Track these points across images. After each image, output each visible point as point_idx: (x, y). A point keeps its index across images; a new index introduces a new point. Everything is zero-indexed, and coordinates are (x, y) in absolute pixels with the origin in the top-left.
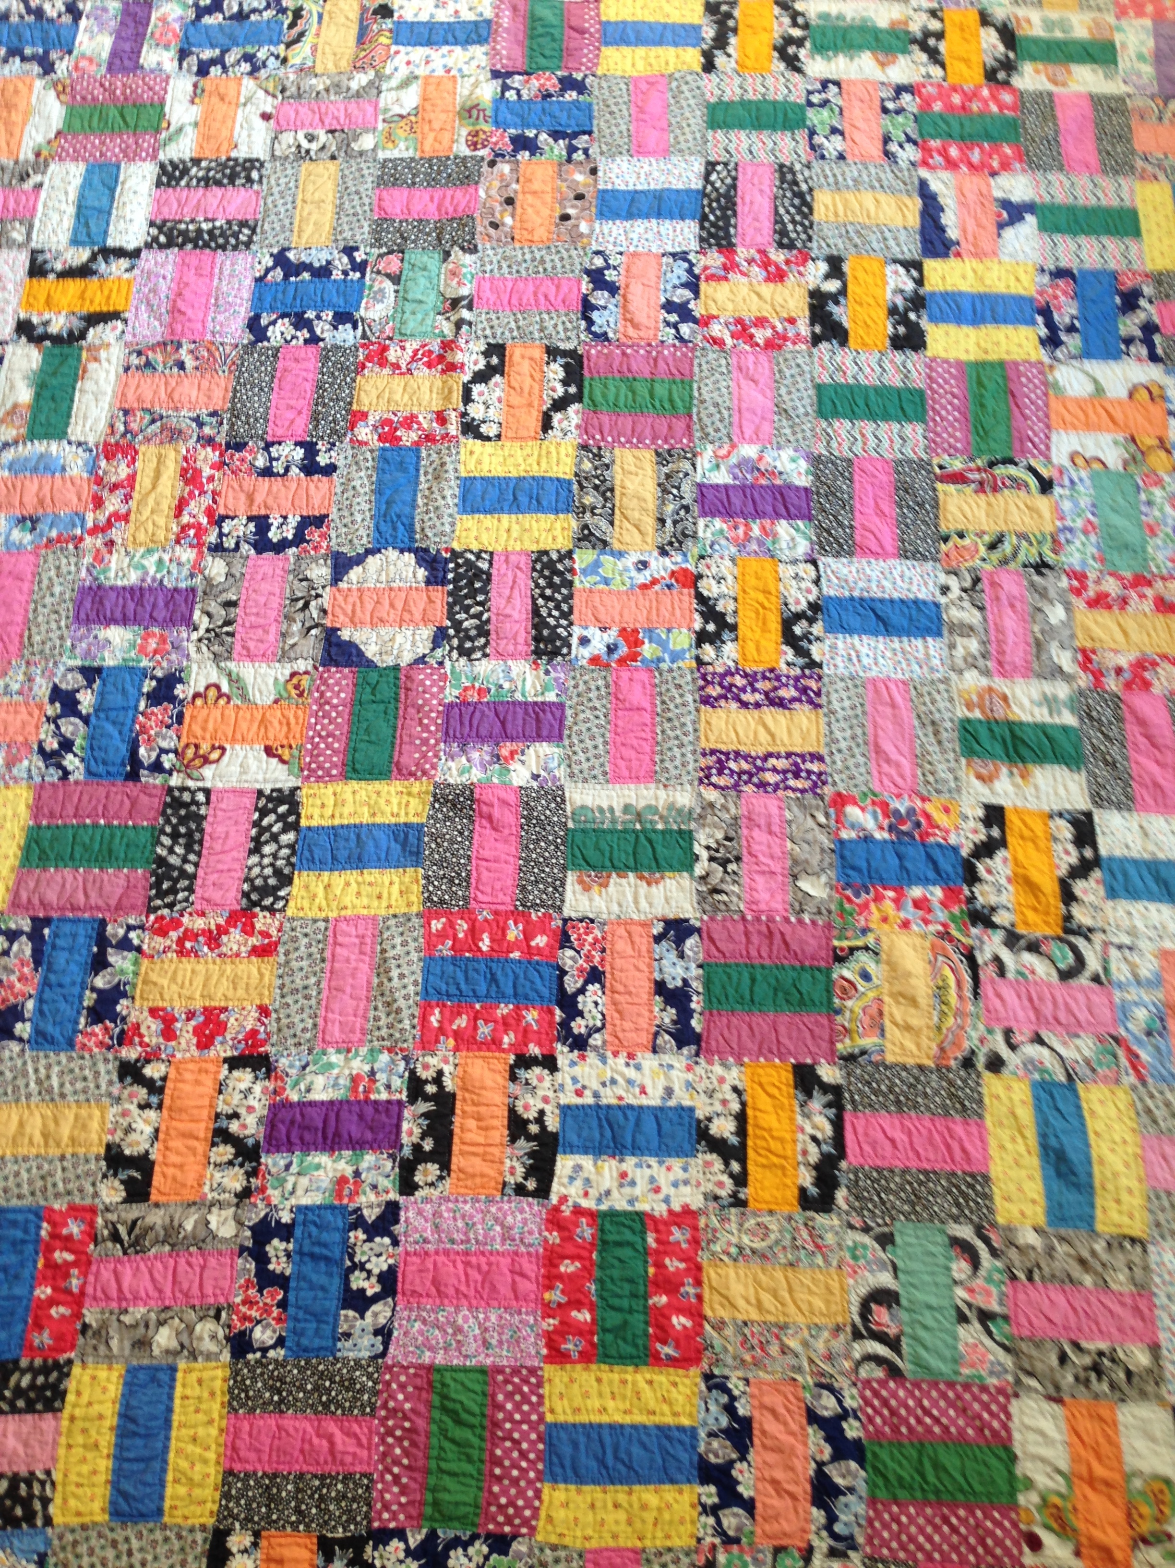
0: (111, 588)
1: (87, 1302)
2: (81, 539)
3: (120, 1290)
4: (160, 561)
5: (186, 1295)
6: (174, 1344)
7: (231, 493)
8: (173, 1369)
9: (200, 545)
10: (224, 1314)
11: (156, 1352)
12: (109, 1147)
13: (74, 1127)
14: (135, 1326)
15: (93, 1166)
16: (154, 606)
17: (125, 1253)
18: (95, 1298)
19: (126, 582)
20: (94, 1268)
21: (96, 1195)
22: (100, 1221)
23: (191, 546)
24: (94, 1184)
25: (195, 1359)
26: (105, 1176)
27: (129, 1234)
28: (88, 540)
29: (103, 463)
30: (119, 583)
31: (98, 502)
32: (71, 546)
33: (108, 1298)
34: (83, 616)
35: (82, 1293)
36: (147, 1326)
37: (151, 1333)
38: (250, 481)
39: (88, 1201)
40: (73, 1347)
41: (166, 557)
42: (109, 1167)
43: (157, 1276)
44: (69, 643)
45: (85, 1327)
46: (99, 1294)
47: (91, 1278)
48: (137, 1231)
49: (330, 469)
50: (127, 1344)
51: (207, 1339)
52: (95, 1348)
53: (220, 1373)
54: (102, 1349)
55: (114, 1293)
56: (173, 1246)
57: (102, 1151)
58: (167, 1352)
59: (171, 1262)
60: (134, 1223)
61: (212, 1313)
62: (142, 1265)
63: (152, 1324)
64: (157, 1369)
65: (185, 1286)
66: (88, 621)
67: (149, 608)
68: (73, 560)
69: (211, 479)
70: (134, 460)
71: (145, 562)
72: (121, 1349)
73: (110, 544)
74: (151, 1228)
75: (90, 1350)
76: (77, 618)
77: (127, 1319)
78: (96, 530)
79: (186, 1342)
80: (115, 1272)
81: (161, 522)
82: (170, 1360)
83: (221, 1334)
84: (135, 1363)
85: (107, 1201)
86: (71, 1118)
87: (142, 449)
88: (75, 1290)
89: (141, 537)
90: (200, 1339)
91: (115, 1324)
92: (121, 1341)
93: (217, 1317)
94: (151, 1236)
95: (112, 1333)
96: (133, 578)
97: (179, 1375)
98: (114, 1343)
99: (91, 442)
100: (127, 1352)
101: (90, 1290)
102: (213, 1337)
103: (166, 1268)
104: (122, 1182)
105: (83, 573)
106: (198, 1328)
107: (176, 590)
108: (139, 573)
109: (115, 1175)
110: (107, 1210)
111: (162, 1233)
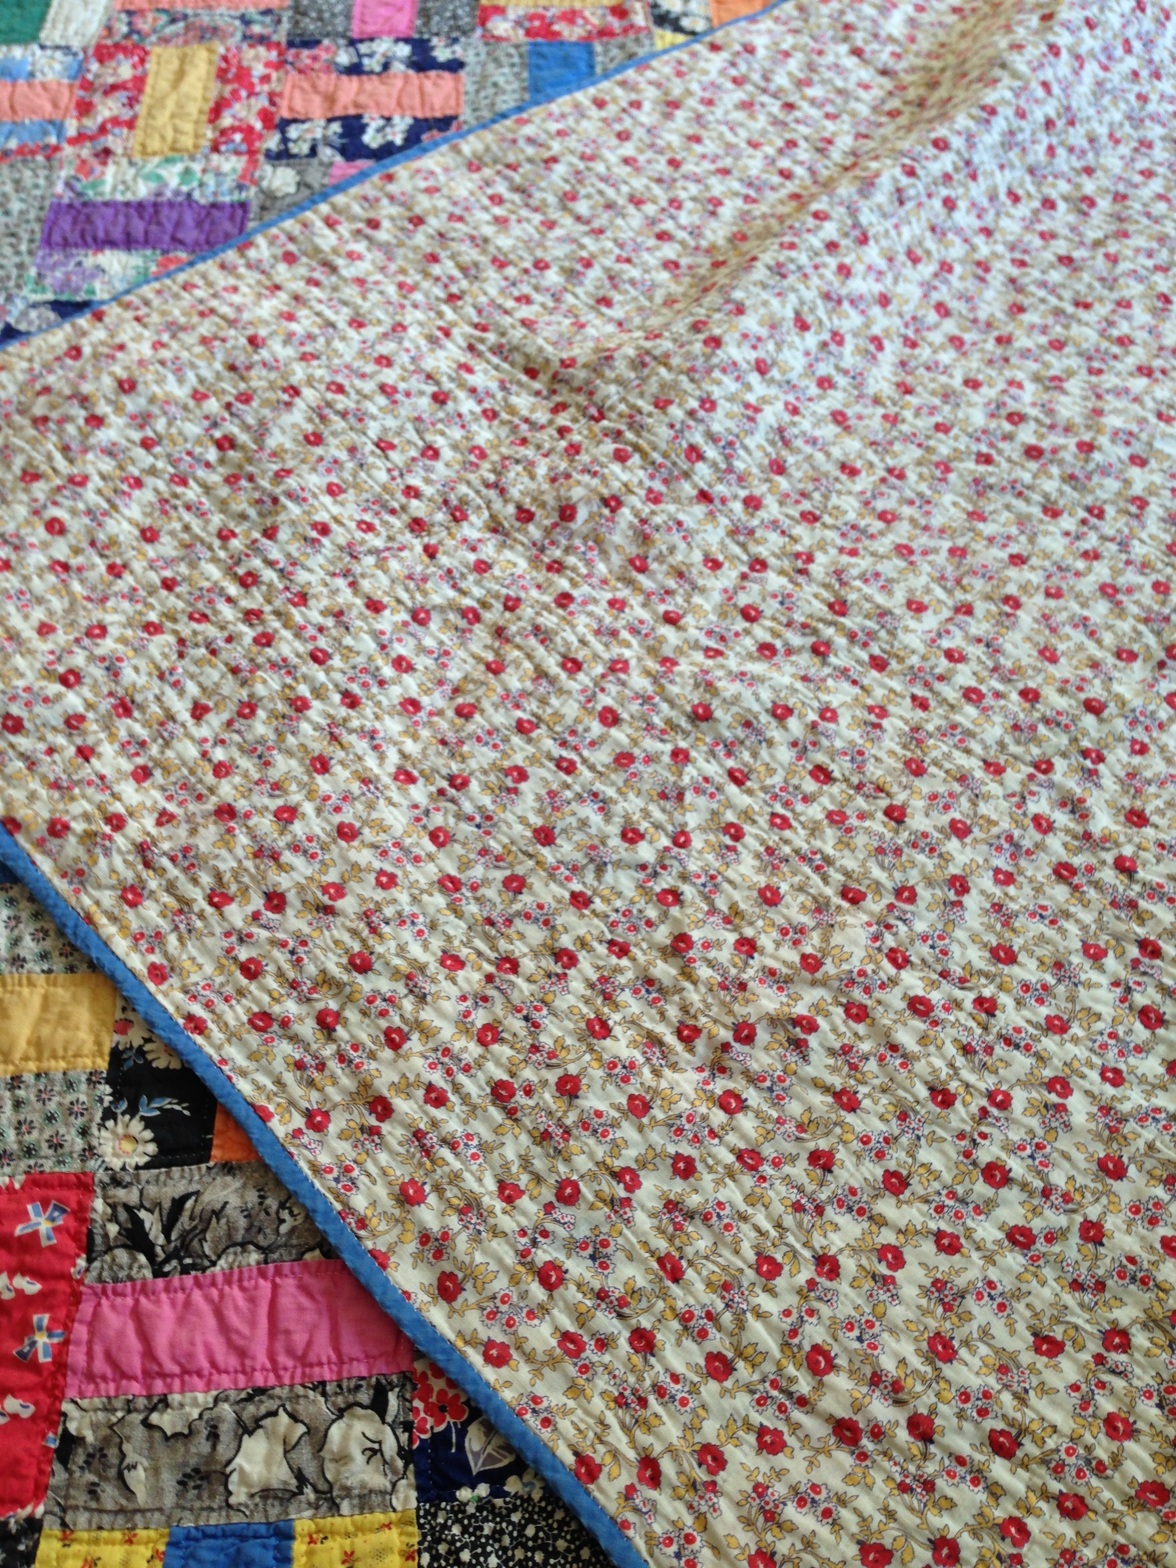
0: (106, 204)
1: (73, 1382)
2: (57, 149)
3: (149, 1353)
4: (187, 172)
5: (303, 1360)
6: (281, 1475)
7: (298, 95)
8: (285, 1534)
9: (252, 153)
10: (393, 1399)
11: (239, 1496)
12: (116, 1055)
13: (41, 1021)
14: (185, 1437)
15: (82, 1094)
16: (178, 224)
17: (158, 1273)
18: (90, 1376)
19: (129, 197)
20: (86, 1309)
21: (90, 1151)
22: (99, 1204)
23: (237, 153)
24: (84, 1132)
25: (334, 1508)
26: (109, 1115)
27: (167, 1231)
28: (68, 150)
29: (94, 66)
30: (119, 197)
31: (85, 108)
32: (40, 158)
33: (122, 1374)
34: (56, 238)
35: (60, 1364)
36: (214, 1436)
37: (223, 1450)
38: (326, 82)
39: (73, 1166)
40: (39, 1491)
41: (197, 167)
42: (117, 1096)
43: (234, 1320)
44: (33, 272)
45: (70, 1442)
46: (100, 1366)
47: (81, 1331)
48: (184, 1222)
49: (455, 66)
50: (169, 1480)
51: (359, 1458)
52: (93, 1491)
53: (394, 1538)
54: (110, 1495)
55: (135, 1363)
56: (265, 1250)
57: (103, 1065)
58: (266, 1493)
59: (265, 1286)
60: (178, 1204)
61: (364, 1397)
62: (197, 1296)
63: (226, 1430)
64: (242, 1535)
65: (300, 1339)
66: (66, 244)
67: (169, 227)
68: (42, 173)
69: (265, 79)
70: (142, 61)
71: (163, 172)
72: (157, 1491)
73: (106, 153)
74: (218, 1214)
75: (81, 1498)
76: (48, 242)
77: (165, 1420)
78: (80, 138)
79: (310, 1471)
80: (136, 1314)
81: (188, 127)
82: (274, 1512)
83: (390, 1446)
84: (188, 1523)
85: (116, 1164)
86: (36, 1002)
87: (157, 50)
88: (44, 1359)
89: (155, 144)
90: (343, 1458)
91: (139, 1433)
92: (155, 1471)
93: (379, 1406)
94: (217, 1230)
95: (132, 1457)
96: (143, 191)
97: (299, 1547)
98: (138, 1479)
99: (76, 44)
100: (169, 1500)
101: (77, 1356)
102: (373, 1452)
103: (252, 1301)
104: (149, 1123)
105: (59, 188)
106: (336, 1432)
107: (214, 206)
108: (153, 185)
109: (132, 1111)
110: (116, 1182)
111: (242, 1222)
